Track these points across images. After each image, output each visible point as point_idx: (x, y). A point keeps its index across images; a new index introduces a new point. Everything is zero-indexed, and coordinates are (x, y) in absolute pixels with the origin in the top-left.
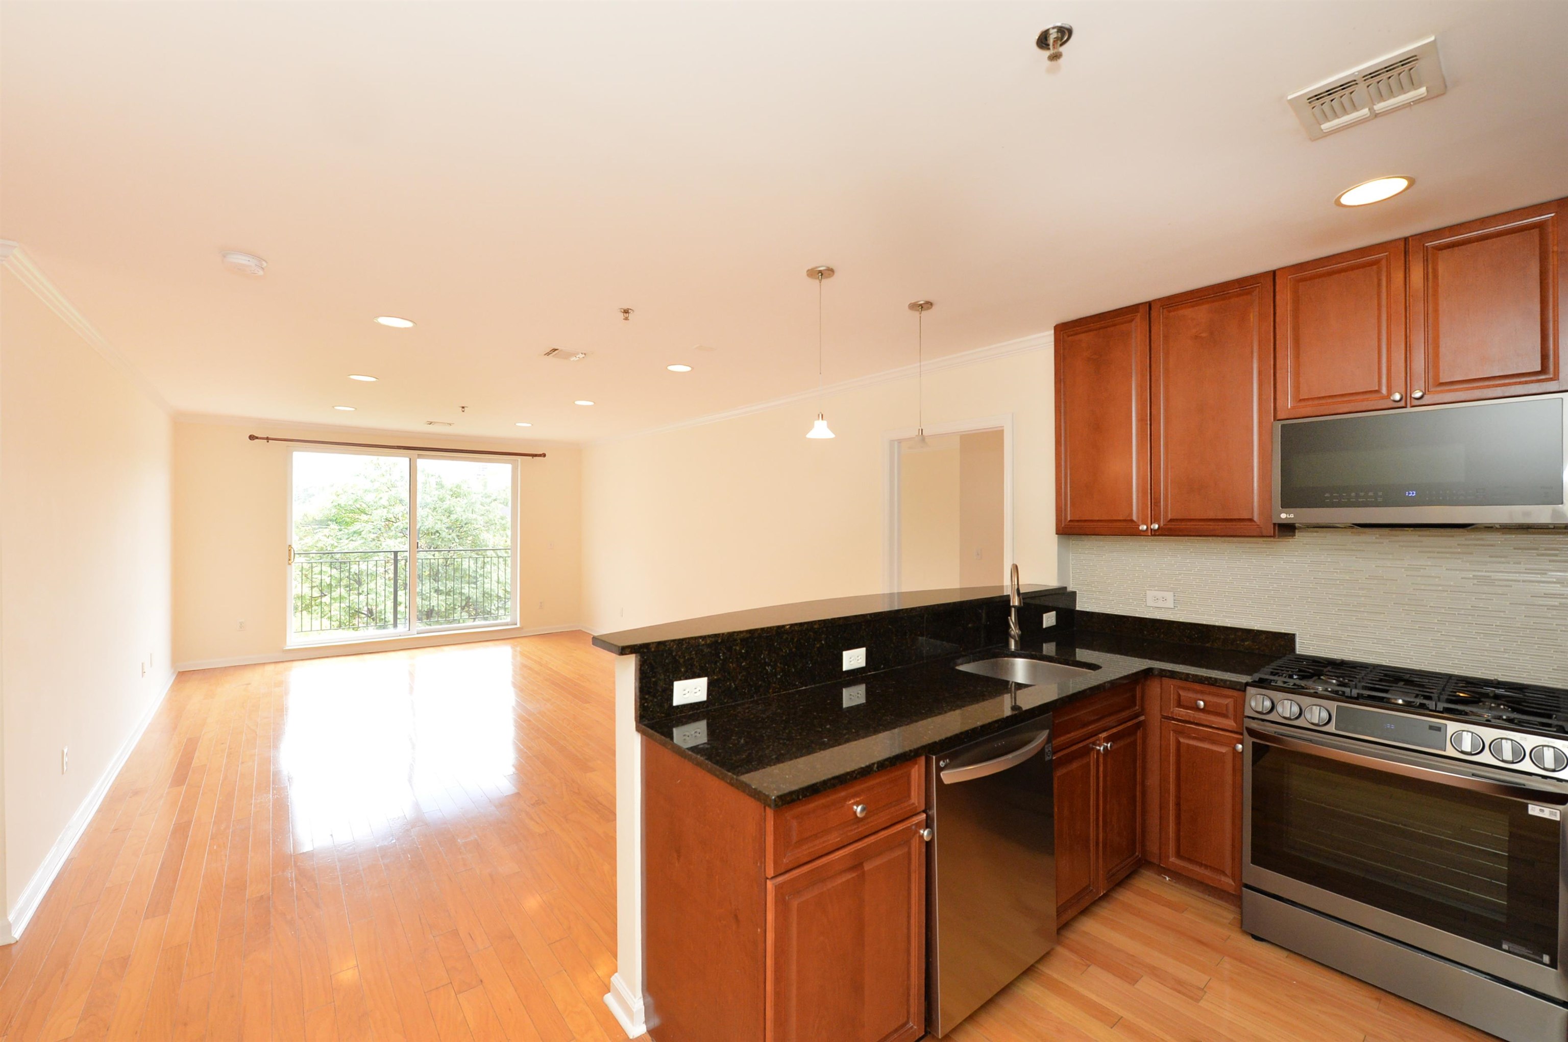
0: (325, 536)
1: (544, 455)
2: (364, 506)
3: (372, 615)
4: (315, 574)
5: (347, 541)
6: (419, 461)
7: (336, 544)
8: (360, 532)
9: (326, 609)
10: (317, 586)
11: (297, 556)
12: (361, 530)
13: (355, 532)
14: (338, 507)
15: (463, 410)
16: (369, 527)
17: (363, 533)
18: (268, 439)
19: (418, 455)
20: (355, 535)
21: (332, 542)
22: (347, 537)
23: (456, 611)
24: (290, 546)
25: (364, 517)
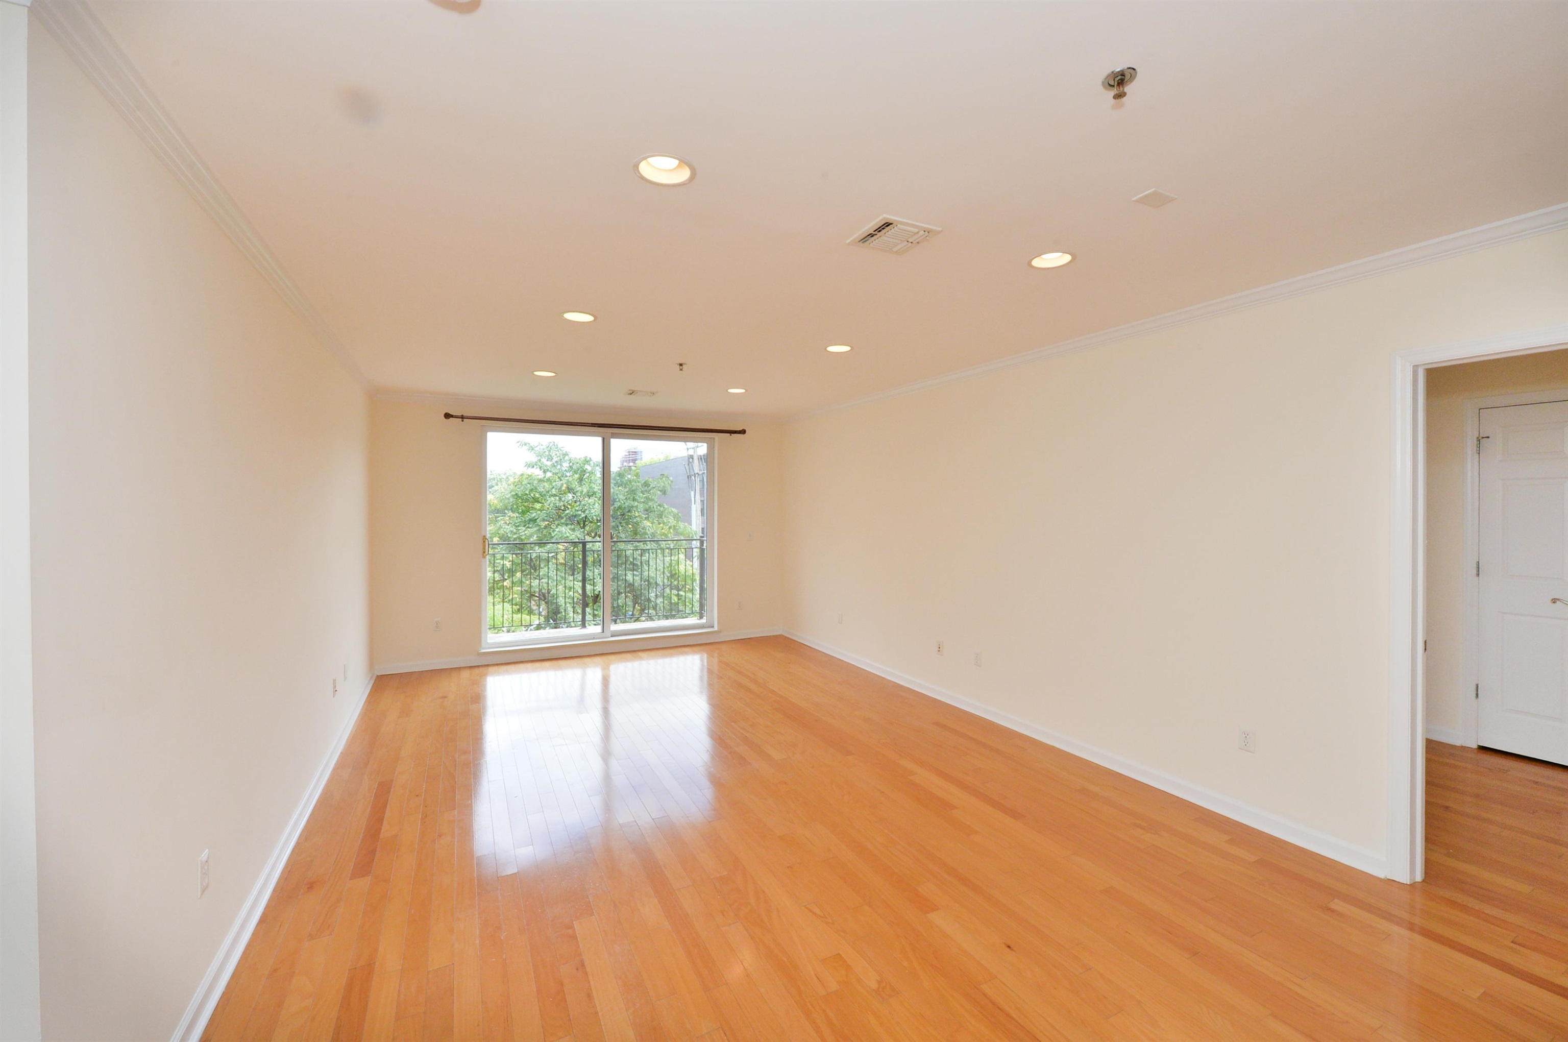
0: (506, 523)
1: (743, 432)
2: (537, 495)
3: (545, 599)
4: (497, 559)
5: (524, 529)
6: (613, 441)
7: (515, 530)
8: (536, 519)
9: (507, 592)
10: (499, 571)
11: (491, 546)
12: (536, 518)
13: (530, 520)
14: (516, 497)
15: (681, 367)
16: (543, 515)
17: (538, 521)
18: (462, 417)
19: (612, 433)
20: (531, 523)
21: (512, 529)
22: (524, 524)
23: (620, 597)
24: (484, 536)
25: (538, 506)
